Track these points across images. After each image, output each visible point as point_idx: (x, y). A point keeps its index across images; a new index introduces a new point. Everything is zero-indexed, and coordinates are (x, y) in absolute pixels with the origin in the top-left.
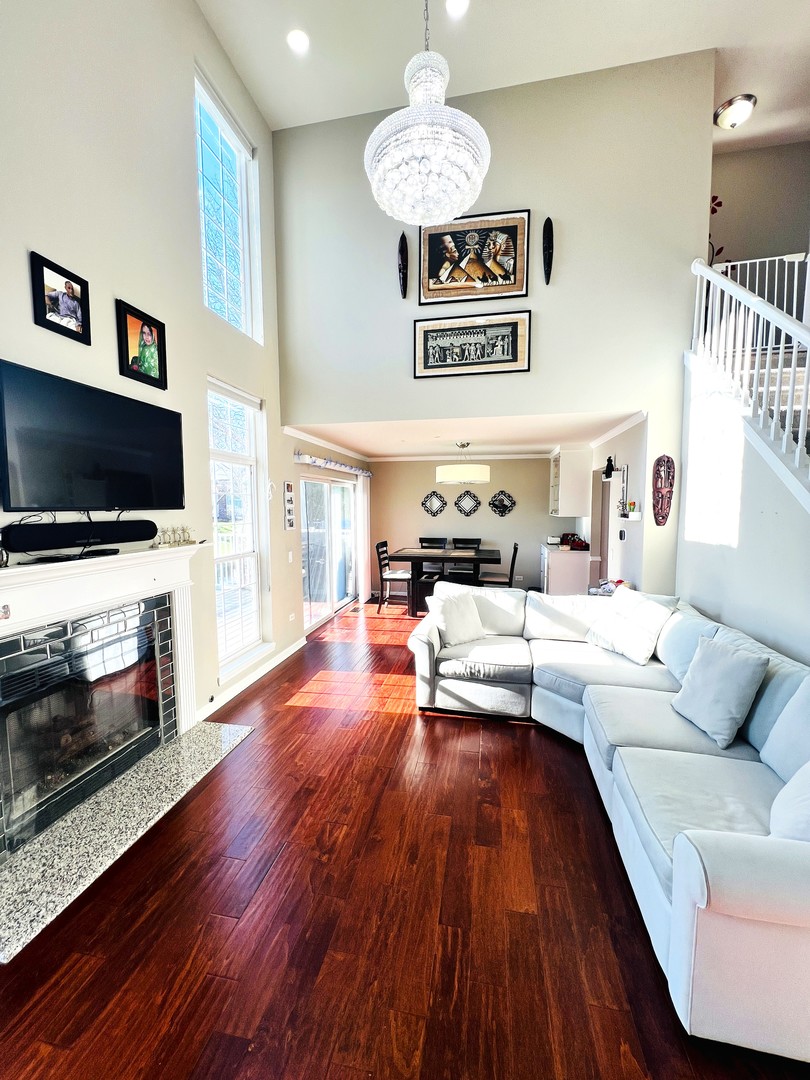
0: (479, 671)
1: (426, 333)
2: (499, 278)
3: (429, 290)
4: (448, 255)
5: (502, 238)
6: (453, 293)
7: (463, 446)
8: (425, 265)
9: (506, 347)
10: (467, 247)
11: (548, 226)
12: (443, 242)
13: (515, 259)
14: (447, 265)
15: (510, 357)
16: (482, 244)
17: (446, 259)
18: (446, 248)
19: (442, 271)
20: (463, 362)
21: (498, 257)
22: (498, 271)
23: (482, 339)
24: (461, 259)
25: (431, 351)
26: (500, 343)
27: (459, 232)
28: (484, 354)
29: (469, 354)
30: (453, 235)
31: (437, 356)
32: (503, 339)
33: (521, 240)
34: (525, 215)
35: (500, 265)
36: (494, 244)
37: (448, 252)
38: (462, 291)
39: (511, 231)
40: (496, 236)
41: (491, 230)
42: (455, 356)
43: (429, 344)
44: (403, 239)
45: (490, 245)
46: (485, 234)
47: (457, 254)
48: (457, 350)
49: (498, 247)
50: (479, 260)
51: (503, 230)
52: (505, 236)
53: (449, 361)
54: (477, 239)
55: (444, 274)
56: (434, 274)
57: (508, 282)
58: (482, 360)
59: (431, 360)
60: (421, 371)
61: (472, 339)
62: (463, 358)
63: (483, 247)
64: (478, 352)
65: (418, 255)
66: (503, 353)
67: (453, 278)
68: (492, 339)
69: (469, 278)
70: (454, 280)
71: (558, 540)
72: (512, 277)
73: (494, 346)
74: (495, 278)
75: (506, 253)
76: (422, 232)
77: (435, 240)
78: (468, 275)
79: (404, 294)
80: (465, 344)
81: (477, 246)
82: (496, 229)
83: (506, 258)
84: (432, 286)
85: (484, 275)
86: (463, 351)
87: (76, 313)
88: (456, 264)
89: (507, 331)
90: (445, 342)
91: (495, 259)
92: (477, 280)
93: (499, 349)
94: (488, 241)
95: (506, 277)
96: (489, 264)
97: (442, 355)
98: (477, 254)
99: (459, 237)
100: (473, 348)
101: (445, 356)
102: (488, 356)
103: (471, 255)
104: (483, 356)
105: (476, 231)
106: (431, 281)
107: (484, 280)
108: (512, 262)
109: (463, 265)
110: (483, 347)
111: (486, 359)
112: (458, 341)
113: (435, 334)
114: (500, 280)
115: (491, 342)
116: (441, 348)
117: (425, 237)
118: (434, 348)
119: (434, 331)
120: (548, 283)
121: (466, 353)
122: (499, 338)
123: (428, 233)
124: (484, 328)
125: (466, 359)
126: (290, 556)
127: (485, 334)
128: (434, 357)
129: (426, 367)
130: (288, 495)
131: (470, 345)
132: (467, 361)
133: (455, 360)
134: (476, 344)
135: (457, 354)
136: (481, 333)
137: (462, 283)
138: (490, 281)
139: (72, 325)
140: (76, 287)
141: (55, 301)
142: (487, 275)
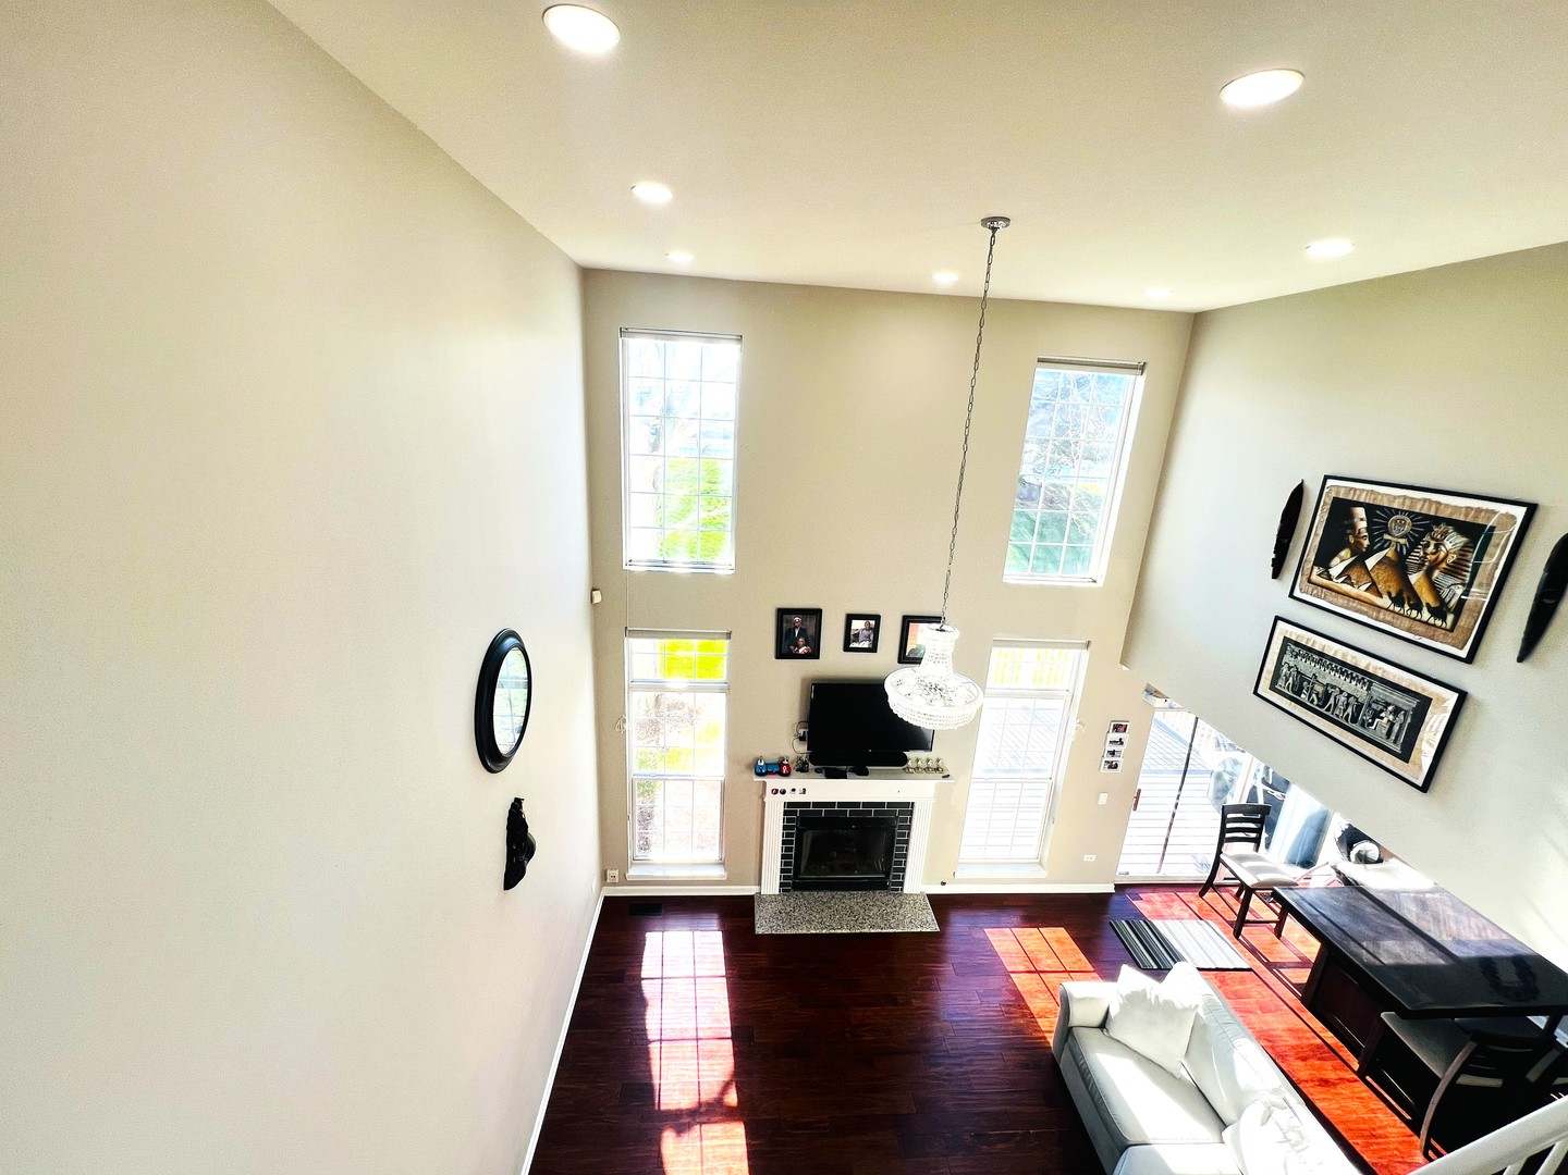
1: (1286, 641)
2: (1425, 610)
3: (1309, 581)
4: (1352, 540)
5: (1453, 542)
6: (1341, 600)
8: (1315, 542)
9: (1396, 728)
10: (1386, 537)
12: (1351, 516)
13: (1468, 586)
14: (1345, 553)
15: (1398, 749)
16: (1415, 541)
17: (1346, 545)
18: (1353, 526)
19: (1336, 560)
20: (1323, 710)
21: (1436, 573)
22: (1426, 597)
23: (1361, 692)
24: (1370, 552)
25: (1285, 670)
26: (1387, 717)
27: (1381, 508)
28: (1357, 719)
29: (1336, 705)
31: (1291, 680)
32: (1396, 711)
33: (1495, 559)
34: (1520, 512)
35: (1434, 588)
36: (1437, 547)
37: (1353, 534)
38: (1355, 604)
39: (1476, 534)
40: (1445, 534)
41: (1437, 520)
42: (1314, 695)
43: (1287, 658)
44: (1298, 495)
45: (1428, 545)
46: (1426, 524)
47: (1366, 543)
48: (1319, 689)
49: (1442, 554)
50: (1400, 566)
51: (1462, 527)
52: (1461, 540)
53: (1304, 698)
54: (1407, 528)
55: (1337, 567)
56: (1323, 560)
57: (1439, 623)
58: (1350, 724)
59: (1281, 682)
60: (1264, 689)
61: (1349, 686)
62: (1323, 703)
63: (1413, 546)
64: (1350, 710)
65: (1312, 524)
66: (1388, 735)
67: (1349, 578)
68: (1377, 702)
69: (1373, 588)
70: (1348, 581)
72: (1450, 618)
73: (1376, 715)
74: (1417, 606)
75: (1454, 570)
76: (1326, 490)
77: (1341, 510)
78: (1374, 584)
79: (1276, 575)
80: (1334, 687)
81: (1403, 541)
82: (1450, 522)
83: (1450, 580)
84: (1315, 578)
85: (1400, 593)
86: (1327, 695)
87: (869, 637)
88: (1360, 557)
89: (1409, 704)
90: (1307, 667)
91: (1429, 574)
92: (1386, 597)
93: (1383, 724)
94: (1427, 538)
95: (1439, 612)
96: (1414, 578)
97: (1297, 683)
98: (1399, 553)
99: (1378, 514)
100: (1342, 699)
101: (1301, 688)
102: (1363, 725)
103: (1389, 552)
104: (1354, 720)
105: (1410, 513)
106: (1316, 570)
107: (1398, 601)
108: (1459, 590)
109: (1371, 562)
110: (1359, 707)
112: (1330, 677)
113: (1297, 649)
114: (1426, 615)
115: (1374, 706)
116: (1298, 672)
117: (1327, 500)
118: (1290, 668)
119: (1297, 644)
120: (1521, 659)
121: (1332, 701)
122: (1390, 708)
123: (1333, 495)
124: (1367, 677)
125: (1328, 710)
126: (1103, 799)
127: (1369, 689)
128: (1287, 680)
129: (1273, 688)
130: (1116, 736)
131: (1341, 692)
132: (1329, 714)
133: (1312, 702)
134: (1349, 696)
135: (1317, 694)
136: (1364, 683)
137: (1361, 591)
138: (1407, 607)
139: (866, 645)
140: (872, 622)
141: (857, 636)
142: (1405, 595)
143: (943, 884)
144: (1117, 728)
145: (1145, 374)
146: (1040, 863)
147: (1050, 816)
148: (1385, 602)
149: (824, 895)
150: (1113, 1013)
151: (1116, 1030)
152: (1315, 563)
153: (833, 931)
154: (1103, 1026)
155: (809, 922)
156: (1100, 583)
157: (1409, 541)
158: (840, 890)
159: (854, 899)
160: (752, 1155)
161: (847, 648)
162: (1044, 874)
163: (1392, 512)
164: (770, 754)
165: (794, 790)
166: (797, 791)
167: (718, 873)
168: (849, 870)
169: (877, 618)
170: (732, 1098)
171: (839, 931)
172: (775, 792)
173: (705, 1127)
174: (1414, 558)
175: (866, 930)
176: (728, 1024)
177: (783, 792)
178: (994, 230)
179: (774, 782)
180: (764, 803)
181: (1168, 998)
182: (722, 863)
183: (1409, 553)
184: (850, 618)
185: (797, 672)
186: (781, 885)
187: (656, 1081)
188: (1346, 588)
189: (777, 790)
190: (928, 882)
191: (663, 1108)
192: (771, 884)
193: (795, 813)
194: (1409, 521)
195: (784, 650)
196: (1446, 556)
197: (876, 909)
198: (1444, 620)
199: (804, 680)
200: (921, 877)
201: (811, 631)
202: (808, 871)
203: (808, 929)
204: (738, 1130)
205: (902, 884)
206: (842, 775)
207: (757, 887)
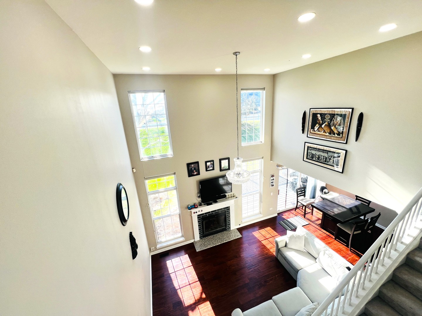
1: (308, 147)
2: (336, 134)
3: (311, 133)
4: (318, 122)
5: (339, 119)
6: (318, 136)
8: (310, 124)
9: (334, 161)
10: (325, 120)
11: (361, 116)
12: (317, 117)
13: (343, 128)
14: (317, 125)
15: (336, 165)
16: (331, 120)
17: (317, 123)
18: (318, 119)
19: (316, 127)
20: (319, 161)
21: (337, 126)
22: (336, 132)
23: (326, 155)
24: (322, 124)
26: (332, 159)
27: (323, 114)
29: (321, 159)
30: (321, 114)
31: (311, 156)
33: (347, 120)
34: (351, 110)
35: (337, 129)
36: (336, 120)
37: (318, 120)
38: (321, 136)
39: (343, 116)
40: (337, 117)
41: (335, 115)
43: (309, 151)
44: (305, 113)
45: (334, 120)
46: (333, 116)
47: (321, 122)
48: (317, 156)
49: (337, 122)
50: (329, 126)
51: (341, 115)
53: (314, 159)
54: (329, 117)
55: (316, 128)
56: (313, 127)
57: (339, 136)
58: (325, 163)
59: (309, 157)
60: (305, 159)
61: (323, 154)
62: (319, 159)
63: (331, 121)
64: (324, 159)
65: (309, 120)
66: (333, 163)
67: (319, 130)
68: (330, 156)
69: (324, 132)
72: (341, 135)
73: (330, 159)
74: (334, 134)
75: (340, 125)
76: (311, 112)
77: (315, 115)
78: (324, 130)
79: (303, 133)
80: (320, 155)
81: (329, 120)
82: (338, 114)
83: (340, 127)
84: (312, 132)
85: (330, 132)
86: (319, 157)
87: (212, 166)
88: (321, 126)
89: (336, 155)
90: (314, 152)
91: (335, 126)
92: (327, 133)
94: (333, 119)
95: (339, 134)
96: (333, 128)
98: (328, 123)
99: (323, 115)
100: (322, 157)
101: (313, 157)
102: (328, 162)
103: (326, 123)
104: (326, 161)
105: (329, 114)
106: (312, 130)
107: (330, 133)
108: (342, 129)
109: (323, 126)
110: (326, 158)
112: (318, 153)
113: (311, 149)
114: (336, 135)
115: (329, 157)
116: (312, 154)
117: (311, 114)
118: (310, 153)
119: (311, 147)
120: (356, 141)
121: (320, 158)
122: (333, 157)
123: (312, 112)
124: (327, 152)
125: (320, 160)
126: (272, 194)
127: (327, 154)
128: (310, 156)
129: (307, 158)
130: (272, 178)
131: (322, 156)
132: (320, 161)
133: (316, 159)
134: (324, 156)
135: (317, 158)
136: (326, 153)
137: (322, 133)
138: (332, 134)
139: (211, 168)
140: (212, 162)
141: (209, 167)
142: (331, 132)
143: (240, 225)
144: (272, 176)
145: (265, 90)
146: (261, 213)
147: (261, 201)
148: (327, 134)
149: (211, 236)
150: (287, 242)
151: (289, 246)
152: (311, 129)
153: (216, 245)
154: (286, 246)
155: (210, 244)
156: (263, 142)
157: (330, 120)
158: (215, 234)
159: (219, 235)
160: (214, 308)
161: (207, 170)
162: (262, 216)
163: (326, 114)
164: (191, 203)
165: (199, 211)
166: (200, 211)
167: (182, 239)
168: (216, 228)
169: (213, 161)
170: (204, 296)
171: (218, 244)
172: (194, 213)
173: (199, 306)
174: (332, 124)
175: (225, 242)
176: (197, 277)
177: (197, 212)
178: (236, 55)
179: (194, 210)
180: (192, 217)
181: (298, 235)
182: (183, 236)
183: (330, 123)
184: (206, 162)
185: (195, 179)
186: (200, 237)
187: (182, 299)
188: (319, 133)
189: (195, 212)
190: (236, 225)
191: (186, 306)
192: (197, 237)
193: (200, 217)
194: (329, 116)
195: (191, 175)
196: (338, 122)
197: (225, 236)
198: (340, 136)
199: (197, 181)
200: (234, 225)
201: (197, 168)
202: (206, 232)
203: (210, 246)
204: (208, 303)
205: (230, 228)
206: (211, 204)
207: (194, 240)
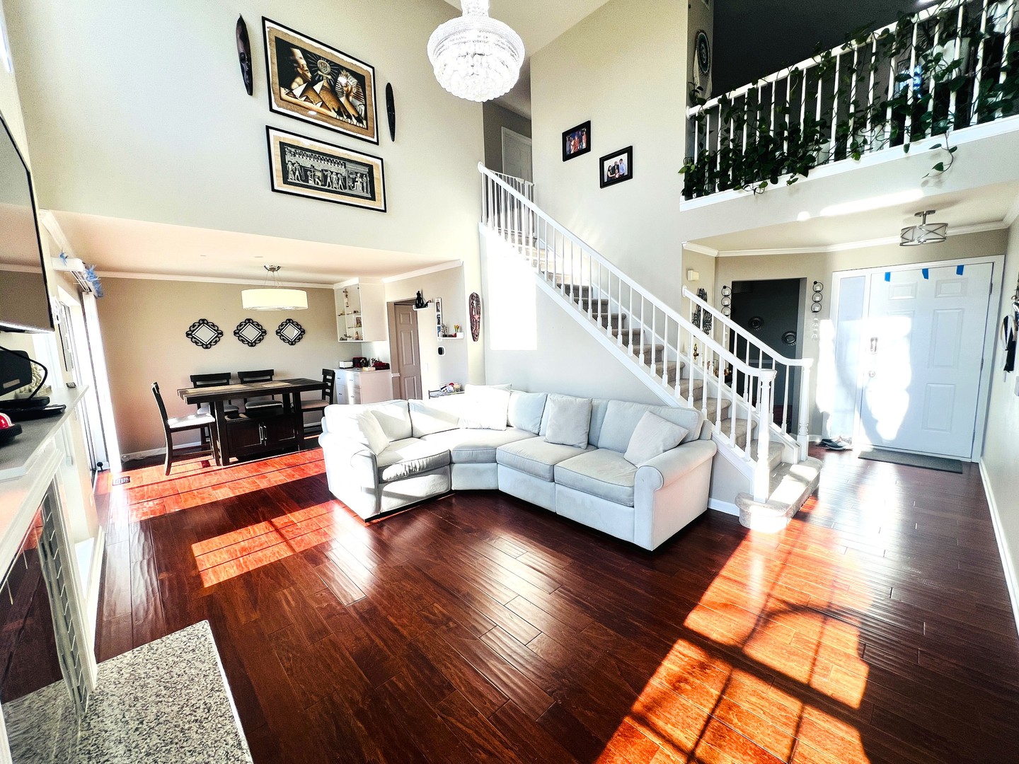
0: (416, 467)
1: (282, 145)
2: (353, 118)
3: (281, 99)
4: (300, 71)
6: (309, 113)
7: (273, 269)
8: (274, 69)
9: (365, 185)
10: (320, 73)
11: (389, 91)
12: (293, 54)
13: (365, 105)
14: (299, 80)
17: (298, 75)
18: (297, 62)
19: (295, 84)
20: (326, 187)
22: (352, 112)
24: (314, 81)
25: (290, 166)
28: (345, 186)
29: (332, 182)
31: (297, 173)
34: (370, 70)
35: (353, 106)
37: (299, 67)
38: (319, 116)
40: (347, 76)
42: (317, 180)
43: (288, 157)
47: (309, 75)
50: (333, 92)
52: (355, 81)
53: (311, 183)
54: (329, 69)
55: (297, 89)
58: (344, 191)
59: (291, 176)
60: (279, 185)
64: (340, 182)
66: (363, 190)
67: (307, 97)
68: (351, 173)
69: (325, 105)
70: (309, 100)
71: (351, 364)
72: (365, 122)
73: (354, 181)
74: (349, 116)
75: (357, 97)
77: (283, 47)
78: (323, 102)
79: (250, 92)
80: (326, 171)
81: (329, 77)
83: (358, 102)
84: (284, 96)
85: (339, 109)
86: (325, 177)
88: (310, 85)
90: (307, 162)
91: (347, 98)
92: (333, 111)
93: (358, 184)
95: (359, 119)
97: (303, 174)
98: (330, 85)
101: (307, 177)
102: (350, 189)
103: (324, 83)
104: (345, 188)
106: (282, 89)
107: (339, 113)
108: (363, 108)
109: (318, 87)
110: (345, 179)
111: (347, 191)
112: (321, 165)
113: (293, 150)
114: (355, 121)
115: (351, 176)
116: (301, 166)
118: (293, 164)
120: (393, 139)
121: (329, 180)
122: (359, 175)
123: (274, 35)
124: (344, 161)
125: (329, 186)
127: (345, 167)
128: (294, 174)
129: (286, 181)
131: (332, 173)
132: (330, 188)
133: (318, 184)
134: (337, 174)
135: (318, 178)
136: (342, 164)
137: (318, 107)
138: (345, 117)
142: (342, 110)
148: (334, 114)
152: (280, 85)
157: (332, 77)
163: (317, 56)
194: (328, 65)
196: (352, 89)
